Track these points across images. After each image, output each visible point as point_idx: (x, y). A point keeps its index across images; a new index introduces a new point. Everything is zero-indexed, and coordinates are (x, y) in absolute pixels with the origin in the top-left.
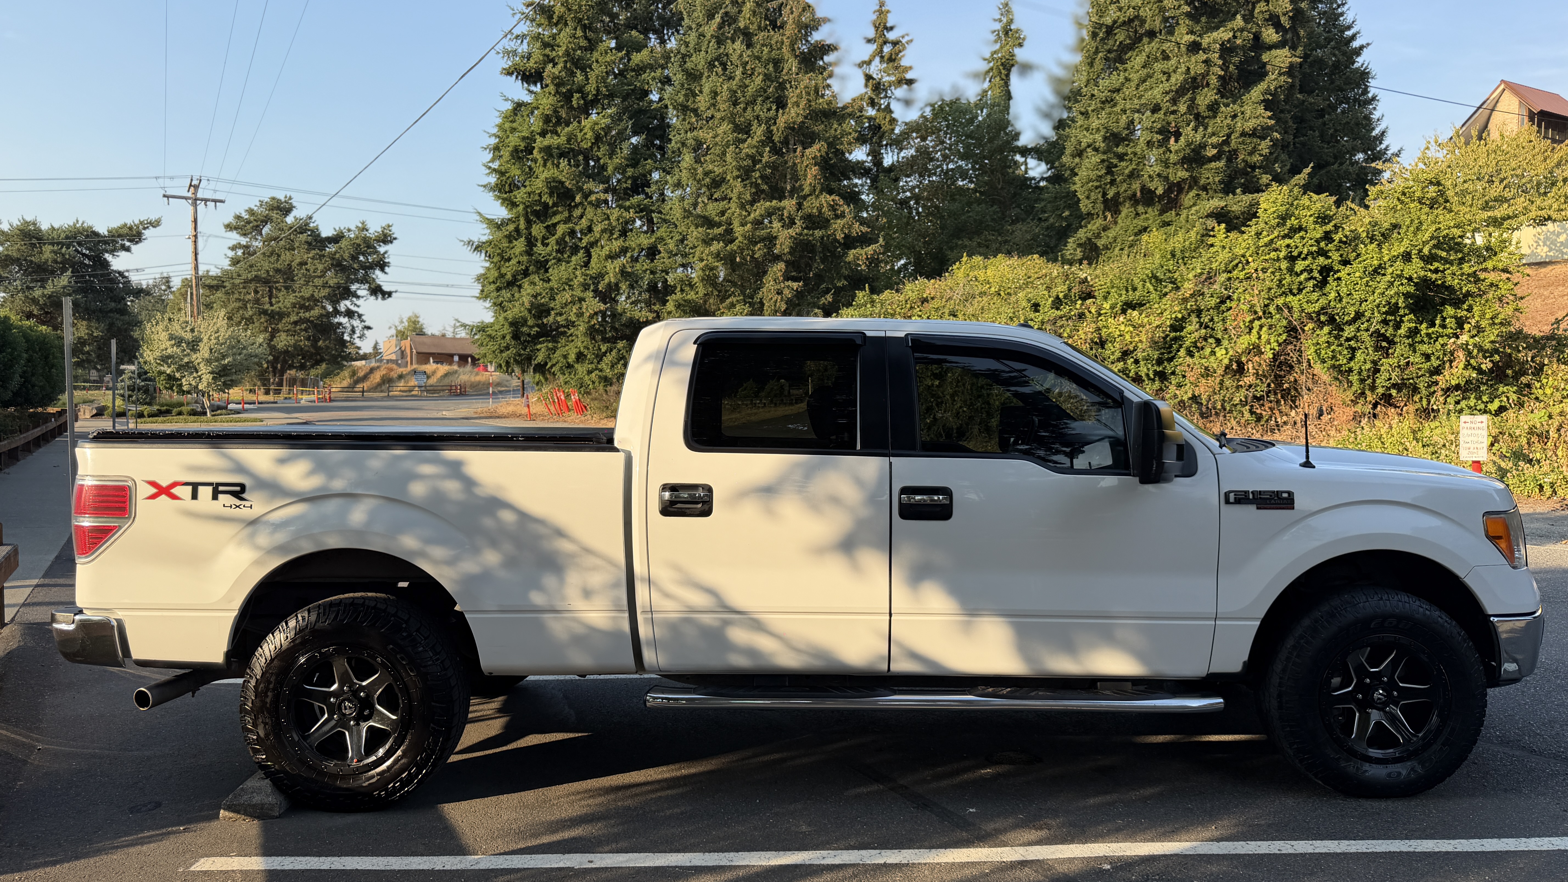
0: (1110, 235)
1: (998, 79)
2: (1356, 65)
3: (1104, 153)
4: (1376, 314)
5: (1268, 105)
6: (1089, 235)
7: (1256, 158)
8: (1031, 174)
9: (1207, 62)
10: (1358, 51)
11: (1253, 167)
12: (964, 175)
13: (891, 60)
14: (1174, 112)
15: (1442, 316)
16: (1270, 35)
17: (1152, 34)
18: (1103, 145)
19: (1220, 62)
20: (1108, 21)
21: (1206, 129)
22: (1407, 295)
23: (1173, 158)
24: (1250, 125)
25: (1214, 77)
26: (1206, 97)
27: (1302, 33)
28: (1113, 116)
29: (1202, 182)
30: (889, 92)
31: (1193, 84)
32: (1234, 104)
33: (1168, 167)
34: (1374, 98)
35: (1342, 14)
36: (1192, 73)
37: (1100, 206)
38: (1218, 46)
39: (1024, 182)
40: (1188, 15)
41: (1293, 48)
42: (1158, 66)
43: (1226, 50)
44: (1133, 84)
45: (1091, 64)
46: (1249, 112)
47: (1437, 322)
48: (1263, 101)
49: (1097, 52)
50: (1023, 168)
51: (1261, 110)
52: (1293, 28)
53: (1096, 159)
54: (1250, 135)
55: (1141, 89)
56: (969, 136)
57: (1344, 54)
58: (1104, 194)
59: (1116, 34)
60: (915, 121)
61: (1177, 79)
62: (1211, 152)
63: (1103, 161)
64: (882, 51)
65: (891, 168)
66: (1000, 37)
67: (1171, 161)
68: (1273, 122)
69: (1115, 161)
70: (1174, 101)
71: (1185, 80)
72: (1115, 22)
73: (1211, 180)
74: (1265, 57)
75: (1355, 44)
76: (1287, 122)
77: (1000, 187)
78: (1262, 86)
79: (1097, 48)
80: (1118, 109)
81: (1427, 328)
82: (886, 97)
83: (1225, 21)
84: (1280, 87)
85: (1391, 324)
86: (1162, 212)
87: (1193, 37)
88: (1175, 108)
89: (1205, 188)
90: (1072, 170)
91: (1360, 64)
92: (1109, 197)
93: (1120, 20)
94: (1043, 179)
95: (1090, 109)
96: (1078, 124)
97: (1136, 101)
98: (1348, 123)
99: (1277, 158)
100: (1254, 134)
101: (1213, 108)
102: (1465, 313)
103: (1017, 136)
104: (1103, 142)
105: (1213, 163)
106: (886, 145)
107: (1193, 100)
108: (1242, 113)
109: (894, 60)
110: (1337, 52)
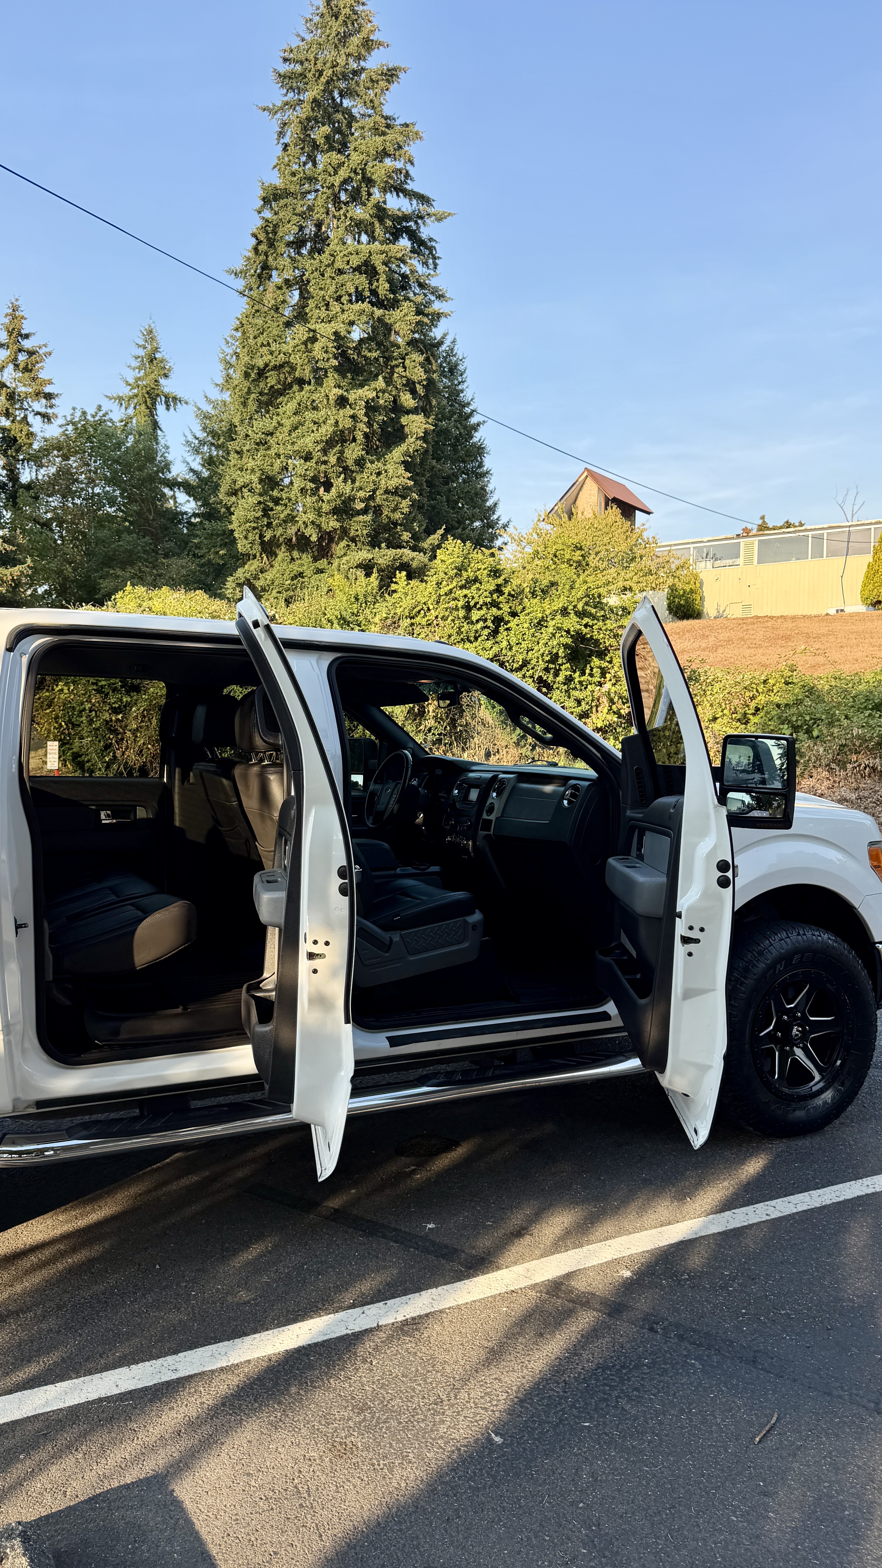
0: (268, 578)
1: (143, 407)
2: (475, 440)
3: (261, 495)
4: (541, 662)
5: (407, 466)
6: (248, 576)
7: (397, 516)
8: (184, 509)
9: (353, 417)
10: (476, 427)
11: (395, 524)
12: (112, 502)
13: (26, 369)
14: (325, 463)
15: (590, 667)
16: (407, 400)
17: (301, 382)
18: (259, 486)
19: (366, 419)
20: (260, 363)
21: (353, 482)
22: (566, 646)
23: (326, 507)
24: (393, 483)
25: (360, 434)
26: (353, 452)
27: (434, 402)
28: (267, 458)
29: (352, 533)
30: (25, 403)
31: (340, 438)
32: (378, 461)
33: (321, 516)
34: (487, 472)
35: (462, 391)
36: (341, 426)
37: (257, 548)
38: (363, 403)
39: (175, 516)
40: (336, 369)
41: (427, 416)
42: (309, 415)
43: (371, 408)
44: (286, 429)
45: (244, 404)
46: (391, 471)
47: (588, 671)
48: (403, 462)
49: (249, 392)
50: (172, 502)
51: (401, 470)
52: (426, 396)
53: (253, 500)
54: (393, 494)
55: (293, 435)
56: (116, 461)
57: (465, 427)
58: (261, 536)
59: (267, 378)
60: (57, 438)
61: (327, 430)
62: (360, 506)
63: (260, 503)
64: (16, 359)
65: (28, 487)
66: (143, 364)
67: (324, 510)
68: (412, 483)
69: (271, 504)
70: (325, 452)
71: (335, 432)
72: (266, 365)
73: (359, 532)
74: (404, 420)
75: (474, 420)
76: (422, 484)
77: (151, 518)
78: (403, 447)
79: (249, 388)
80: (272, 452)
81: (580, 676)
82: (21, 408)
83: (368, 380)
84: (417, 451)
85: (552, 671)
86: (315, 559)
87: (340, 391)
88: (326, 458)
89: (353, 540)
90: (228, 509)
91: (477, 439)
92: (266, 539)
93: (271, 364)
94: (195, 515)
95: (245, 449)
96: (232, 463)
97: (289, 447)
98: (469, 492)
99: (414, 517)
100: (395, 492)
101: (360, 463)
102: (607, 664)
103: (167, 466)
104: (260, 483)
105: (361, 516)
106: (23, 460)
107: (342, 452)
108: (386, 472)
109: (31, 371)
110: (459, 425)
